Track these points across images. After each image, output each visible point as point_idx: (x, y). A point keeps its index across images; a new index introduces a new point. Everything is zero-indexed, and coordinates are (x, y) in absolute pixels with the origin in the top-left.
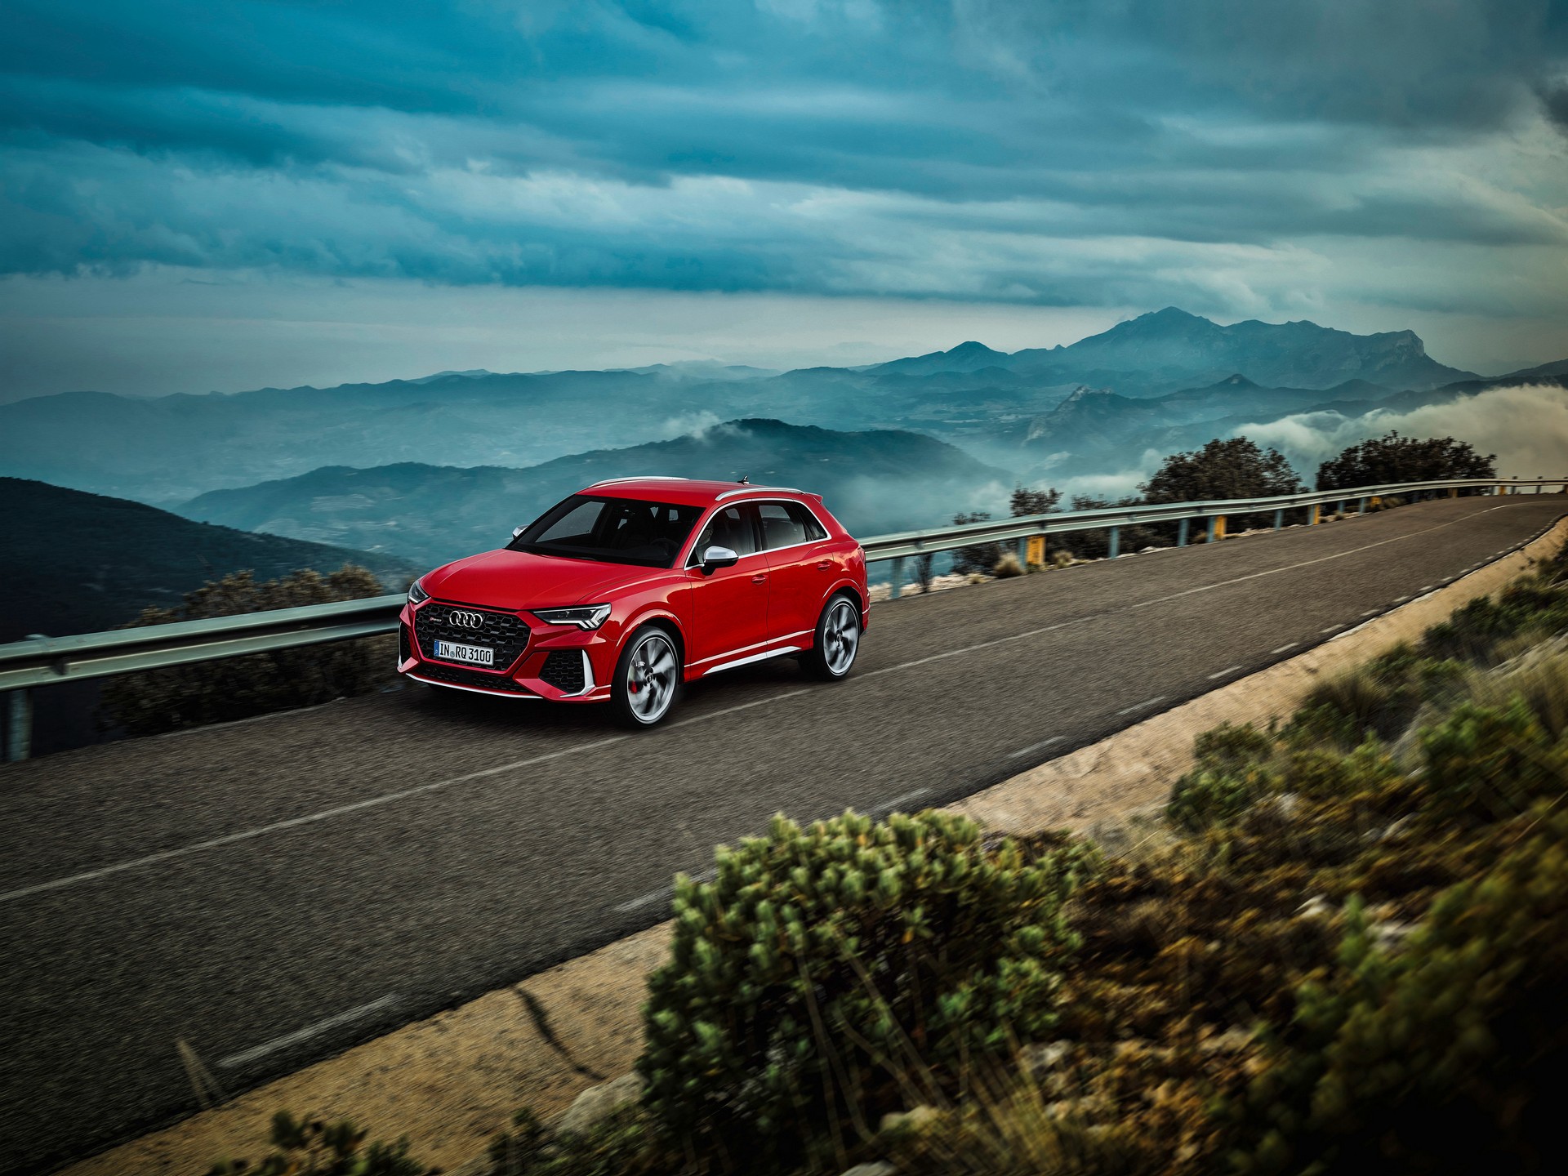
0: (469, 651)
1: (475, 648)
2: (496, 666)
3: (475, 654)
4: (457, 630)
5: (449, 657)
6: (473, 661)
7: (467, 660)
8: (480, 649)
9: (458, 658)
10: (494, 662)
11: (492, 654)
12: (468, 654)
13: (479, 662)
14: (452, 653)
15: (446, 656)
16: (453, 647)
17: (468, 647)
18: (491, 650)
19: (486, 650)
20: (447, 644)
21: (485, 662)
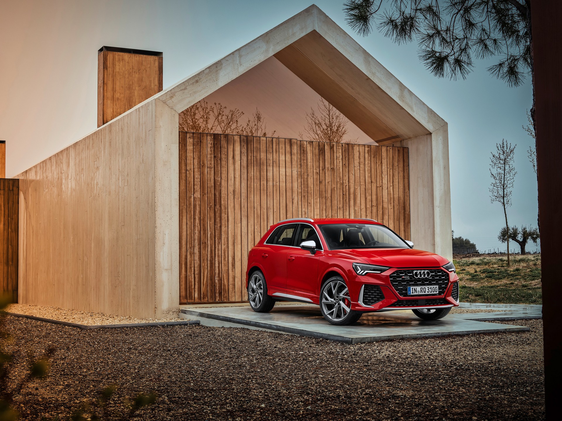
0: (427, 289)
1: (430, 287)
2: (440, 293)
3: (430, 290)
4: (419, 280)
5: (417, 294)
6: (429, 293)
7: (426, 293)
8: (432, 287)
9: (422, 293)
10: (439, 291)
11: (438, 288)
12: (427, 290)
13: (433, 293)
14: (419, 291)
15: (415, 294)
16: (418, 288)
17: (426, 287)
18: (437, 287)
19: (435, 287)
20: (415, 288)
21: (435, 293)
